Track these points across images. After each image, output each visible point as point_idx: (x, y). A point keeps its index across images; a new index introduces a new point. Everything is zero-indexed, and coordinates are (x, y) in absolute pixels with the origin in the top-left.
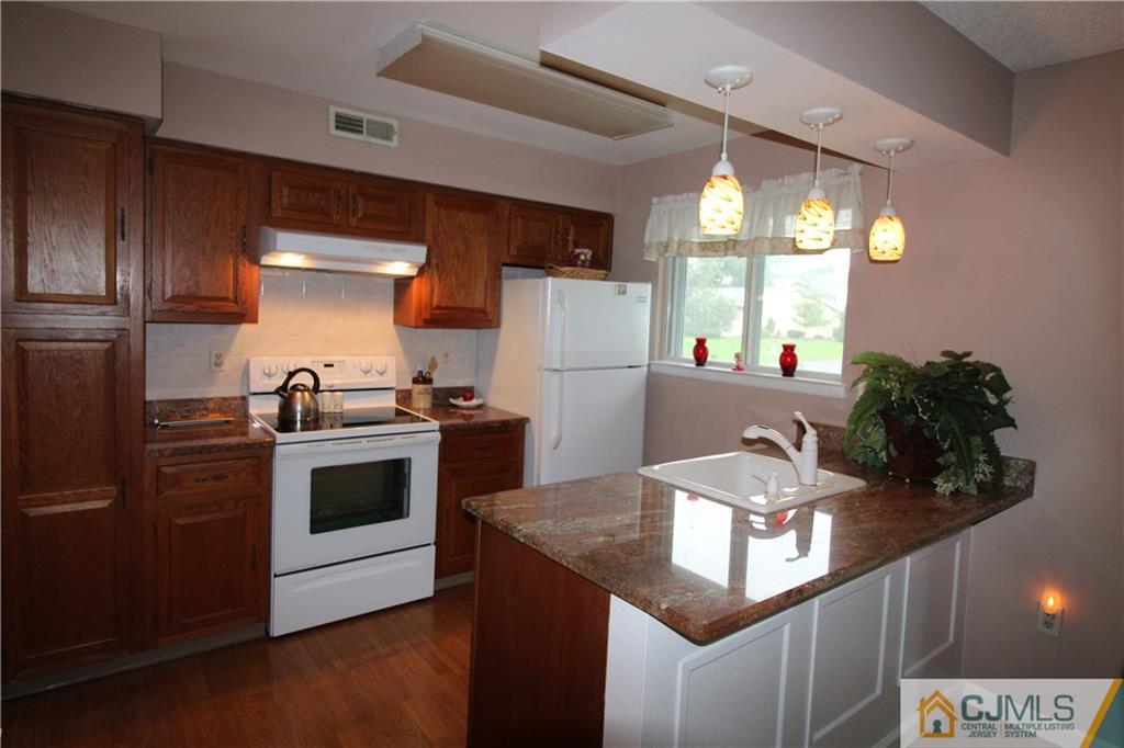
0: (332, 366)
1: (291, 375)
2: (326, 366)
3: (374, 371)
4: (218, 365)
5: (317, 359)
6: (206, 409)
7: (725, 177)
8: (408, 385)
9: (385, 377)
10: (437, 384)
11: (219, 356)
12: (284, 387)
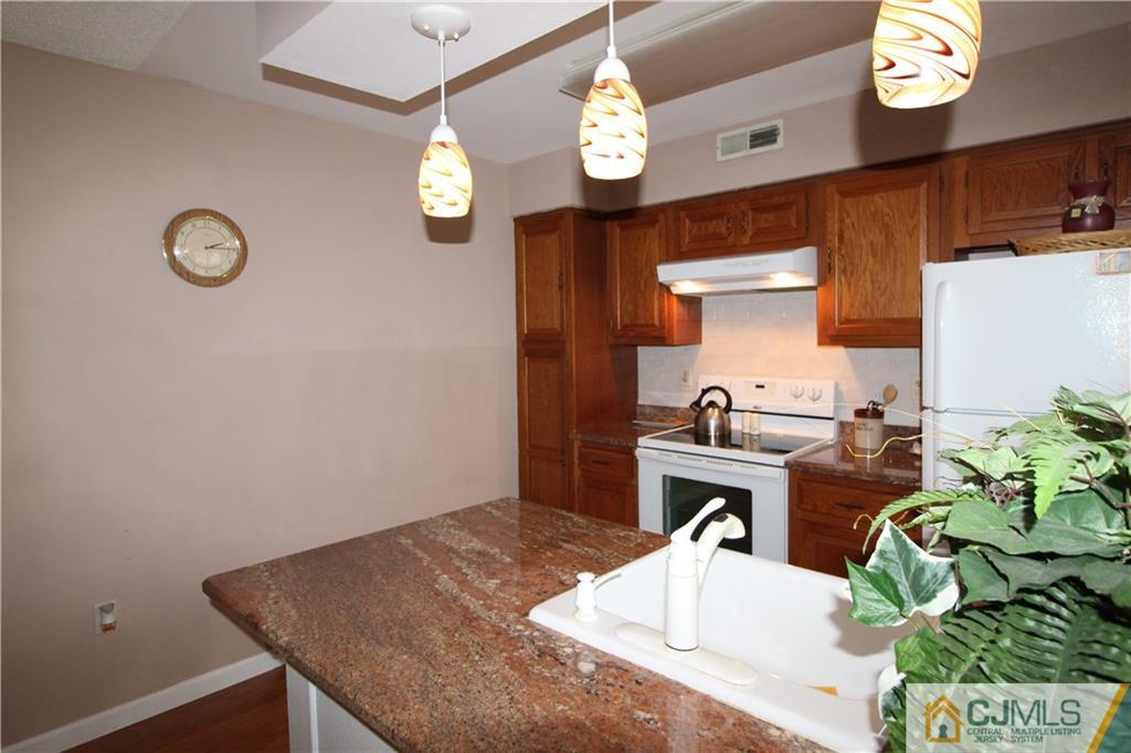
0: (762, 387)
1: (705, 392)
2: (758, 386)
3: (805, 396)
4: (685, 380)
5: (751, 379)
6: (676, 416)
7: (443, 145)
8: (850, 417)
9: (818, 404)
10: (889, 420)
11: (685, 374)
12: (697, 403)
